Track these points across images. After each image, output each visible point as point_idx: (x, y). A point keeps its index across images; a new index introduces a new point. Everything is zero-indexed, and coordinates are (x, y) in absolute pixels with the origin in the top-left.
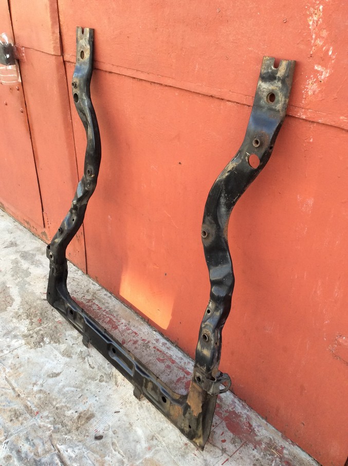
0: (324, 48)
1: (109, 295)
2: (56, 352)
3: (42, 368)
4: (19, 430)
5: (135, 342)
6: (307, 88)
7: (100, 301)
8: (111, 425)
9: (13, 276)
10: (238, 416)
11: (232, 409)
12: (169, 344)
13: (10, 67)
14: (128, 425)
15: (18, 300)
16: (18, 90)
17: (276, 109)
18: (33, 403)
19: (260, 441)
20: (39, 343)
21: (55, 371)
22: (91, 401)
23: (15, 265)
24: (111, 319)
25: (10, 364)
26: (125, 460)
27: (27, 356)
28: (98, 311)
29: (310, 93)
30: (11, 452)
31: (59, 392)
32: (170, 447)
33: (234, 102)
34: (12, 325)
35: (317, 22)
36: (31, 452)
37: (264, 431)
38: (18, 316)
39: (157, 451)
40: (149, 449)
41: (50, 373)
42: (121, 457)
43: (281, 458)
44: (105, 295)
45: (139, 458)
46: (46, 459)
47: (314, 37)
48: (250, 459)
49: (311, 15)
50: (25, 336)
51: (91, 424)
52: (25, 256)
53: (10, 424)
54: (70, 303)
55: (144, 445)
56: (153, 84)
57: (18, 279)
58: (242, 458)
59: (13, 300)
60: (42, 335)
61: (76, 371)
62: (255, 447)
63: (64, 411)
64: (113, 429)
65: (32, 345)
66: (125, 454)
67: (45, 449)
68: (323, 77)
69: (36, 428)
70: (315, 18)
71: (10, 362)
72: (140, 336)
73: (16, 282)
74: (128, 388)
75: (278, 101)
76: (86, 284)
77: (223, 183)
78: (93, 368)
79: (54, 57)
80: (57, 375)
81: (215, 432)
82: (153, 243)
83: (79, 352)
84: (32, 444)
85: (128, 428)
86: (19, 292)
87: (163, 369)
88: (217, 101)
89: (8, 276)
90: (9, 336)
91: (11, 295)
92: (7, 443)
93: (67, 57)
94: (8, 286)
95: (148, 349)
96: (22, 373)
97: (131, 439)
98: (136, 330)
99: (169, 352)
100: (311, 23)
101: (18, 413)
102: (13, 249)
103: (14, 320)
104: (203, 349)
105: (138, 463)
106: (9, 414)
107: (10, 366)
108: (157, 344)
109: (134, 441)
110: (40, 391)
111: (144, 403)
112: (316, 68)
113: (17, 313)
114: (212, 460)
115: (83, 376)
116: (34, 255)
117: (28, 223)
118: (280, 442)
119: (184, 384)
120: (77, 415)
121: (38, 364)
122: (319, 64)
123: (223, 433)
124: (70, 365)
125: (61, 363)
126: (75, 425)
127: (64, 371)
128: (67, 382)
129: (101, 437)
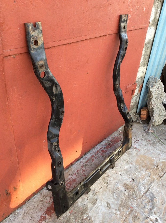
4: (142, 213)
8: (127, 177)
31: (118, 200)
46: (149, 197)
51: (129, 184)
55: (131, 165)
61: (104, 195)
63: (126, 196)
64: (129, 175)
69: (138, 206)
78: (101, 188)
80: (108, 204)
84: (146, 205)
85: (126, 170)
87: (97, 159)
92: (149, 216)
97: (130, 169)
98: (76, 171)
115: (106, 191)
120: (127, 190)
124: (101, 199)
125: (101, 204)
126: (131, 190)
127: (105, 201)
128: (111, 198)
129: (133, 179)
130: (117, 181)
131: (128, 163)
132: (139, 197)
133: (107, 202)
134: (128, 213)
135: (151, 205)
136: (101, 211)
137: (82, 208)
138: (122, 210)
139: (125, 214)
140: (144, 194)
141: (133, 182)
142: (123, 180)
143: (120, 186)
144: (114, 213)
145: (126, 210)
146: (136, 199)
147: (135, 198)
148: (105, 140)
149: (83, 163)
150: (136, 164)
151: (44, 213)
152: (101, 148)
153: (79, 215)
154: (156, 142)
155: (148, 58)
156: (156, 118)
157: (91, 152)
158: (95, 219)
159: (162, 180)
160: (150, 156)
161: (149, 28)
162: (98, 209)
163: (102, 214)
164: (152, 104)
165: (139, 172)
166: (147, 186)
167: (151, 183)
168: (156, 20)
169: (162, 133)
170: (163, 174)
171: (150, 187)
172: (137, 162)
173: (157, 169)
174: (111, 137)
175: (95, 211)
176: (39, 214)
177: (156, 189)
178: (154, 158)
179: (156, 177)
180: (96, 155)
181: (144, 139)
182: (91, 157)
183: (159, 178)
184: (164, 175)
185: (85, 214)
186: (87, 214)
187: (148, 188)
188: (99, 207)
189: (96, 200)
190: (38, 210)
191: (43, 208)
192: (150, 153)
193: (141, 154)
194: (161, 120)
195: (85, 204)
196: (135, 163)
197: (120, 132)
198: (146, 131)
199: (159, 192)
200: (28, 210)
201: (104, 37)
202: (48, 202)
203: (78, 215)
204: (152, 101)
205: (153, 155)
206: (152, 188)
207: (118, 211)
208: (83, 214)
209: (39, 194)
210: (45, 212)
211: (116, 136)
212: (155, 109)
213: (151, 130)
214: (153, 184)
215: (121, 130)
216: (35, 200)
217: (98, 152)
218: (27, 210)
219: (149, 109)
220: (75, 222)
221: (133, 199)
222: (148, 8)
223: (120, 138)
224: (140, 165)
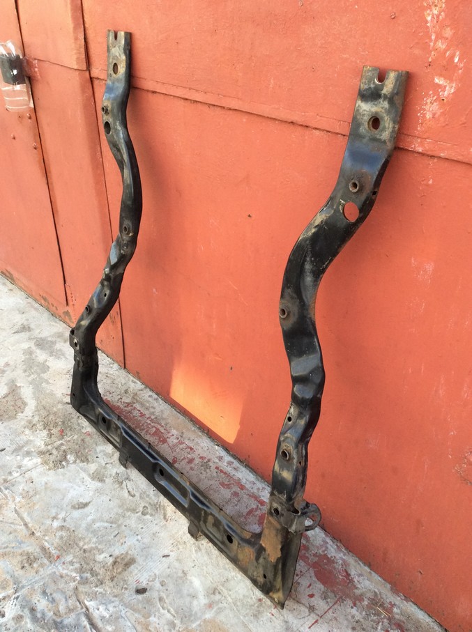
0: (448, 53)
1: (155, 396)
2: (83, 475)
3: (64, 496)
4: (33, 581)
5: (191, 461)
6: (424, 110)
7: (142, 404)
8: (157, 573)
9: (25, 371)
10: (331, 561)
11: (323, 551)
12: (236, 464)
13: (18, 87)
14: (180, 574)
15: (31, 404)
16: (30, 118)
17: (380, 139)
18: (53, 544)
19: (361, 595)
20: (60, 462)
21: (81, 500)
22: (131, 541)
23: (27, 357)
24: (157, 429)
25: (21, 491)
26: (177, 622)
27: (44, 479)
28: (140, 418)
29: (428, 116)
30: (23, 611)
31: (87, 529)
32: (239, 604)
33: (324, 130)
34: (24, 438)
35: (438, 16)
36: (50, 610)
37: (367, 583)
38: (32, 426)
39: (220, 611)
40: (210, 606)
41: (75, 502)
42: (172, 617)
43: (389, 619)
44: (150, 396)
45: (196, 620)
46: (70, 620)
47: (433, 37)
48: (347, 619)
49: (429, 7)
50: (41, 453)
51: (131, 572)
52: (41, 344)
53: (21, 572)
54: (102, 408)
55: (203, 600)
56: (212, 108)
57: (32, 376)
58: (336, 619)
59: (25, 404)
60: (64, 451)
61: (110, 500)
62: (355, 604)
63: (94, 554)
64: (161, 580)
65: (51, 465)
66: (177, 613)
67: (68, 607)
68: (446, 93)
69: (56, 578)
70: (436, 12)
71: (21, 487)
72: (197, 453)
73: (30, 379)
74: (181, 523)
75: (384, 128)
76: (123, 382)
77: (308, 242)
78: (134, 496)
79: (77, 73)
80: (85, 505)
81: (299, 583)
82: (214, 326)
83: (114, 475)
84: (51, 599)
85: (181, 578)
86: (34, 393)
87: (229, 497)
88: (300, 129)
89: (19, 372)
90: (20, 453)
91: (22, 397)
92: (17, 598)
93: (95, 72)
94: (18, 385)
95: (208, 470)
96: (38, 503)
97: (185, 592)
98: (191, 445)
99: (236, 474)
100: (429, 18)
101: (32, 557)
102: (24, 335)
103: (27, 431)
104: (283, 470)
105: (194, 625)
106: (19, 558)
107: (21, 494)
108: (220, 464)
109: (189, 595)
110: (62, 528)
111: (202, 544)
112: (437, 80)
113: (30, 422)
114: (295, 622)
115: (120, 507)
116: (54, 343)
117: (45, 299)
118: (389, 597)
119: (258, 518)
120: (111, 560)
121: (59, 490)
122: (441, 75)
123: (310, 585)
124: (101, 492)
126: (108, 573)
128: (99, 515)
130: (145, 540)
131: (214, 593)
132: (81, 588)
133: (90, 502)
134: (46, 544)
135: (44, 614)
138: (58, 534)
139: (47, 538)
141: (134, 586)
142: (146, 557)
143: (128, 544)
145: (55, 545)
146: (78, 578)
147: (81, 578)
149: (217, 461)
175: (76, 476)
182: (237, 483)
217: (261, 502)
221: (80, 570)
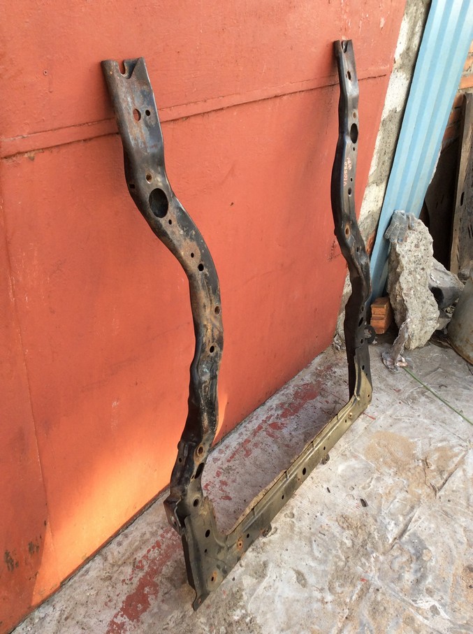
3: (294, 600)
8: (346, 494)
18: (351, 591)
21: (295, 579)
26: (375, 476)
31: (324, 562)
40: (356, 457)
42: (373, 480)
51: (352, 514)
55: (353, 462)
61: (287, 550)
63: (348, 547)
64: (350, 490)
66: (369, 477)
69: (383, 574)
80: (299, 574)
84: (402, 571)
97: (352, 473)
106: (380, 618)
110: (331, 589)
120: (348, 532)
124: (279, 561)
125: (278, 575)
126: (360, 531)
127: (291, 566)
128: (307, 556)
129: (362, 500)
130: (320, 509)
131: (346, 455)
132: (381, 549)
133: (294, 570)
134: (354, 598)
135: (416, 571)
136: (279, 596)
137: (227, 592)
138: (339, 590)
139: (348, 600)
140: (396, 541)
141: (362, 508)
142: (335, 504)
143: (327, 521)
144: (318, 600)
145: (351, 589)
146: (374, 555)
147: (373, 552)
148: (278, 393)
149: (220, 462)
150: (367, 459)
151: (119, 612)
152: (269, 418)
153: (221, 611)
154: (418, 393)
155: (390, 161)
156: (414, 326)
157: (242, 429)
158: (267, 619)
159: (440, 498)
160: (404, 434)
161: (392, 77)
162: (272, 589)
163: (284, 603)
164: (402, 289)
165: (378, 479)
166: (401, 518)
167: (412, 508)
168: (412, 55)
169: (430, 369)
170: (443, 481)
171: (411, 519)
172: (369, 451)
173: (424, 469)
174: (295, 386)
175: (264, 598)
176: (104, 616)
177: (427, 523)
178: (416, 440)
179: (423, 491)
180: (256, 438)
181: (383, 387)
182: (242, 445)
183: (433, 494)
184: (444, 484)
185: (237, 608)
186: (243, 607)
187: (405, 522)
188: (274, 584)
189: (265, 567)
190: (99, 605)
191: (115, 598)
192: (404, 425)
193: (379, 429)
194: (426, 332)
195: (234, 579)
196: (365, 455)
197: (317, 369)
198: (388, 363)
199: (434, 531)
200: (71, 607)
201: (278, 100)
202: (127, 582)
203: (216, 612)
204: (402, 279)
205: (411, 430)
206: (416, 521)
207: (329, 593)
208: (230, 608)
209: (98, 559)
210: (122, 609)
211: (306, 382)
212: (411, 303)
213: (401, 361)
214: (417, 512)
215: (320, 365)
216: (87, 577)
217: (260, 428)
218: (66, 608)
219: (392, 303)
220: (211, 632)
221: (366, 555)
222: (393, 20)
223: (319, 387)
224: (377, 459)
